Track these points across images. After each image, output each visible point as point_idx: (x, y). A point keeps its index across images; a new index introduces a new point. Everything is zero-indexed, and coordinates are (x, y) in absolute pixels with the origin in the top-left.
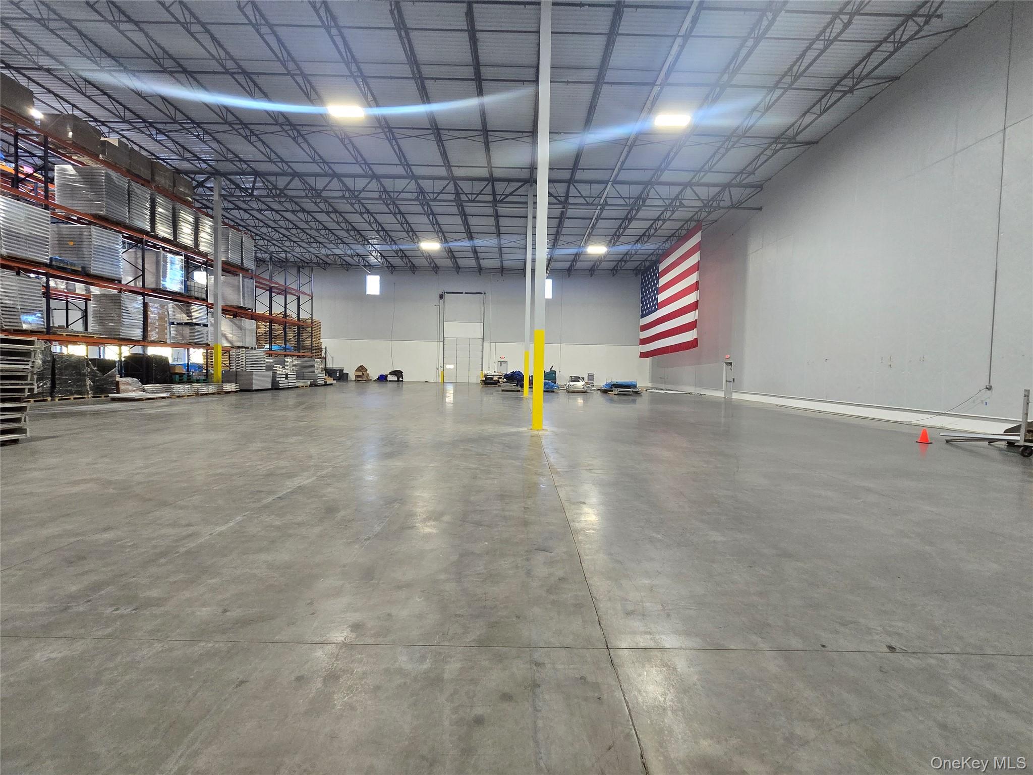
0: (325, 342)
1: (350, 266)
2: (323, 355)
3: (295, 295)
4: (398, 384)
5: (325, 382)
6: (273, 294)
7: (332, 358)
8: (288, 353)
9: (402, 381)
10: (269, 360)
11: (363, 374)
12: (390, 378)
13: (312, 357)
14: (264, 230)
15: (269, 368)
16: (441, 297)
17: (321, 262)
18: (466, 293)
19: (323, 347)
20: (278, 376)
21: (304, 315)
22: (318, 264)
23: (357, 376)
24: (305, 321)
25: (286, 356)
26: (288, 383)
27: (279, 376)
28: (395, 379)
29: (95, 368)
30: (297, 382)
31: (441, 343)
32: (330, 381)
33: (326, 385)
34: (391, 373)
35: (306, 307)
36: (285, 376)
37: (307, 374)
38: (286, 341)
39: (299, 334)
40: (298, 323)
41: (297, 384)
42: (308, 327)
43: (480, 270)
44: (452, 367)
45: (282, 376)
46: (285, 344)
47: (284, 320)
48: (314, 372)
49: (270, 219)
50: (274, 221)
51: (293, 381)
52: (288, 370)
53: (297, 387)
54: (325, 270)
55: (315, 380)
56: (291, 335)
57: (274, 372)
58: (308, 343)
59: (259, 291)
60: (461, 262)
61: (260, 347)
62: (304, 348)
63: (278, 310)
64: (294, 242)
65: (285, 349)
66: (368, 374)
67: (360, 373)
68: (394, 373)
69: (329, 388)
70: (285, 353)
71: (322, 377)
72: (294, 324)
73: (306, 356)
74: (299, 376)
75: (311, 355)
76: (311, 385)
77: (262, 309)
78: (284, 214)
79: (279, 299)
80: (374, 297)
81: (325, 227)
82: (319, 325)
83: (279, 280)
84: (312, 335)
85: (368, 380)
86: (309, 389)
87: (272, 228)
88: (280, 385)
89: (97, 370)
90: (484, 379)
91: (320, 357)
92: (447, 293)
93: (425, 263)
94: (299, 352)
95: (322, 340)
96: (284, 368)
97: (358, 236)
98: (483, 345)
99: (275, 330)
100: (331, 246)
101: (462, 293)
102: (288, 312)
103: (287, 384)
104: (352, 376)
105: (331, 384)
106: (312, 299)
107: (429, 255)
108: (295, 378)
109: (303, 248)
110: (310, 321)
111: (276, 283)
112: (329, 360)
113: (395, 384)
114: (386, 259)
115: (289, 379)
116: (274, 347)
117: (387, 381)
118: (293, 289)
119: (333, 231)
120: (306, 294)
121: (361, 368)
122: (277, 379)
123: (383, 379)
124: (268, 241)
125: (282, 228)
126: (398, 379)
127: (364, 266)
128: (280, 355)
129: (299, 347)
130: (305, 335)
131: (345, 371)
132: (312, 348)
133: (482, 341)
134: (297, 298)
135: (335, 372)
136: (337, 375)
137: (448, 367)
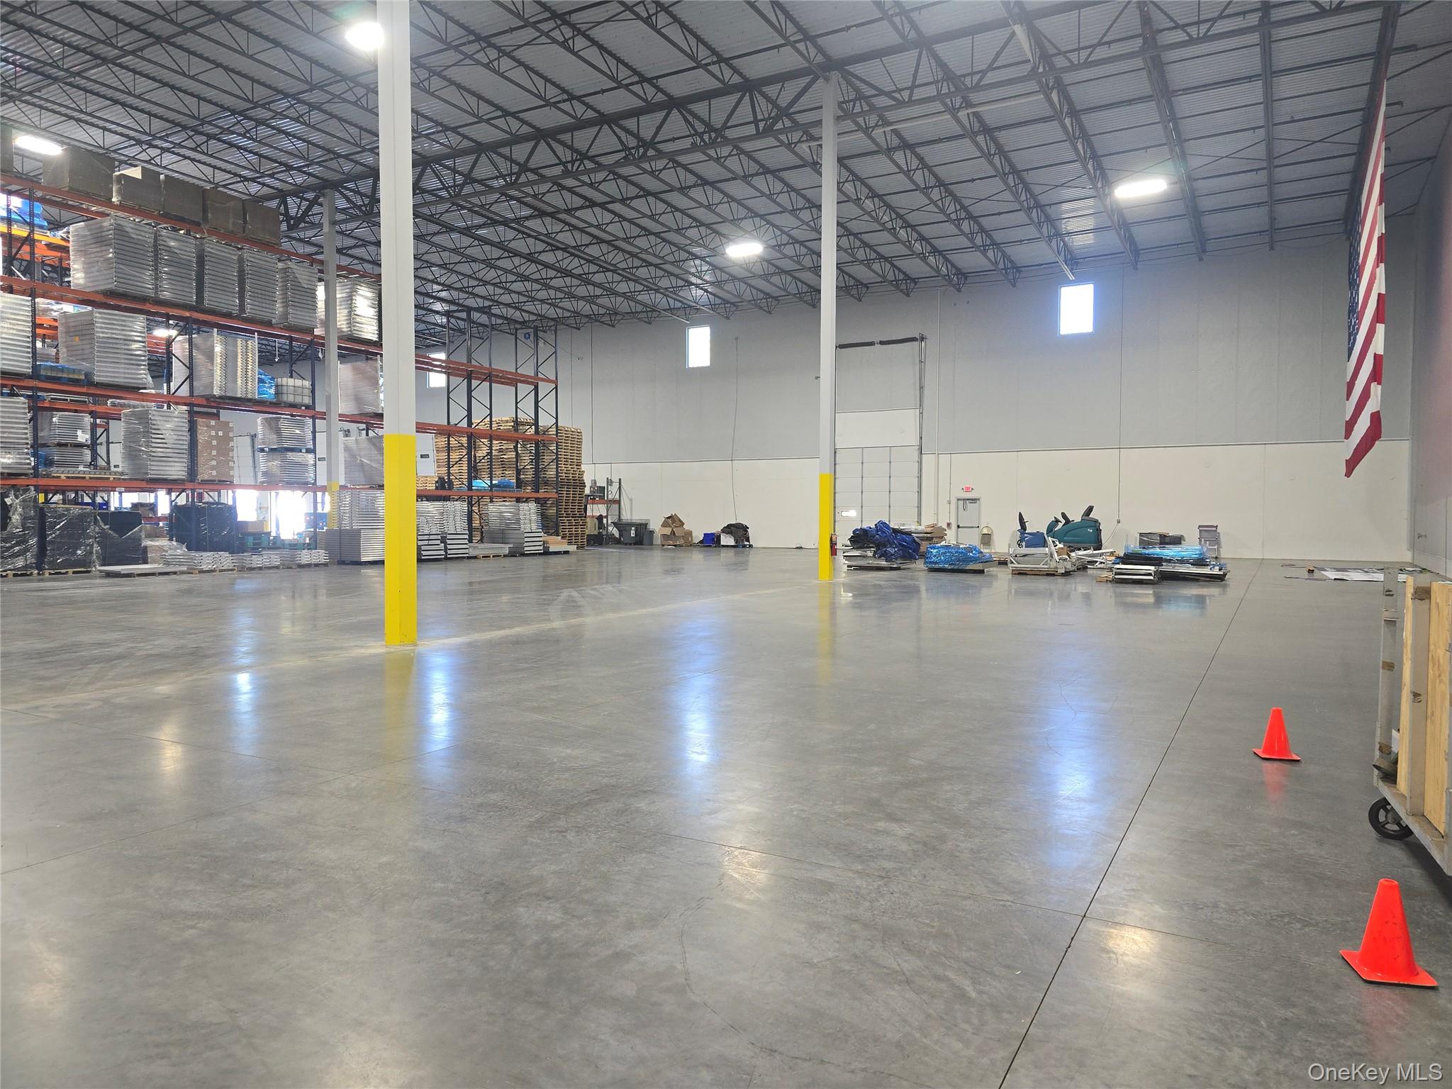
3: (532, 384)
4: (736, 554)
7: (631, 500)
9: (746, 544)
11: (676, 531)
12: (727, 540)
21: (544, 421)
24: (546, 431)
28: (734, 541)
29: (107, 526)
30: (472, 547)
33: (547, 553)
34: (724, 531)
35: (547, 404)
39: (537, 454)
40: (536, 434)
41: (472, 553)
42: (551, 441)
44: (854, 513)
51: (460, 546)
53: (475, 557)
56: (525, 459)
62: (546, 483)
66: (686, 532)
67: (671, 530)
68: (729, 529)
82: (575, 439)
84: (557, 458)
85: (687, 543)
89: (110, 529)
102: (521, 416)
106: (556, 388)
110: (553, 432)
113: (731, 552)
118: (528, 373)
120: (548, 380)
121: (672, 521)
123: (711, 541)
126: (739, 541)
129: (538, 481)
130: (546, 459)
131: (649, 526)
133: (916, 453)
134: (533, 387)
135: (628, 528)
136: (633, 535)
137: (844, 514)
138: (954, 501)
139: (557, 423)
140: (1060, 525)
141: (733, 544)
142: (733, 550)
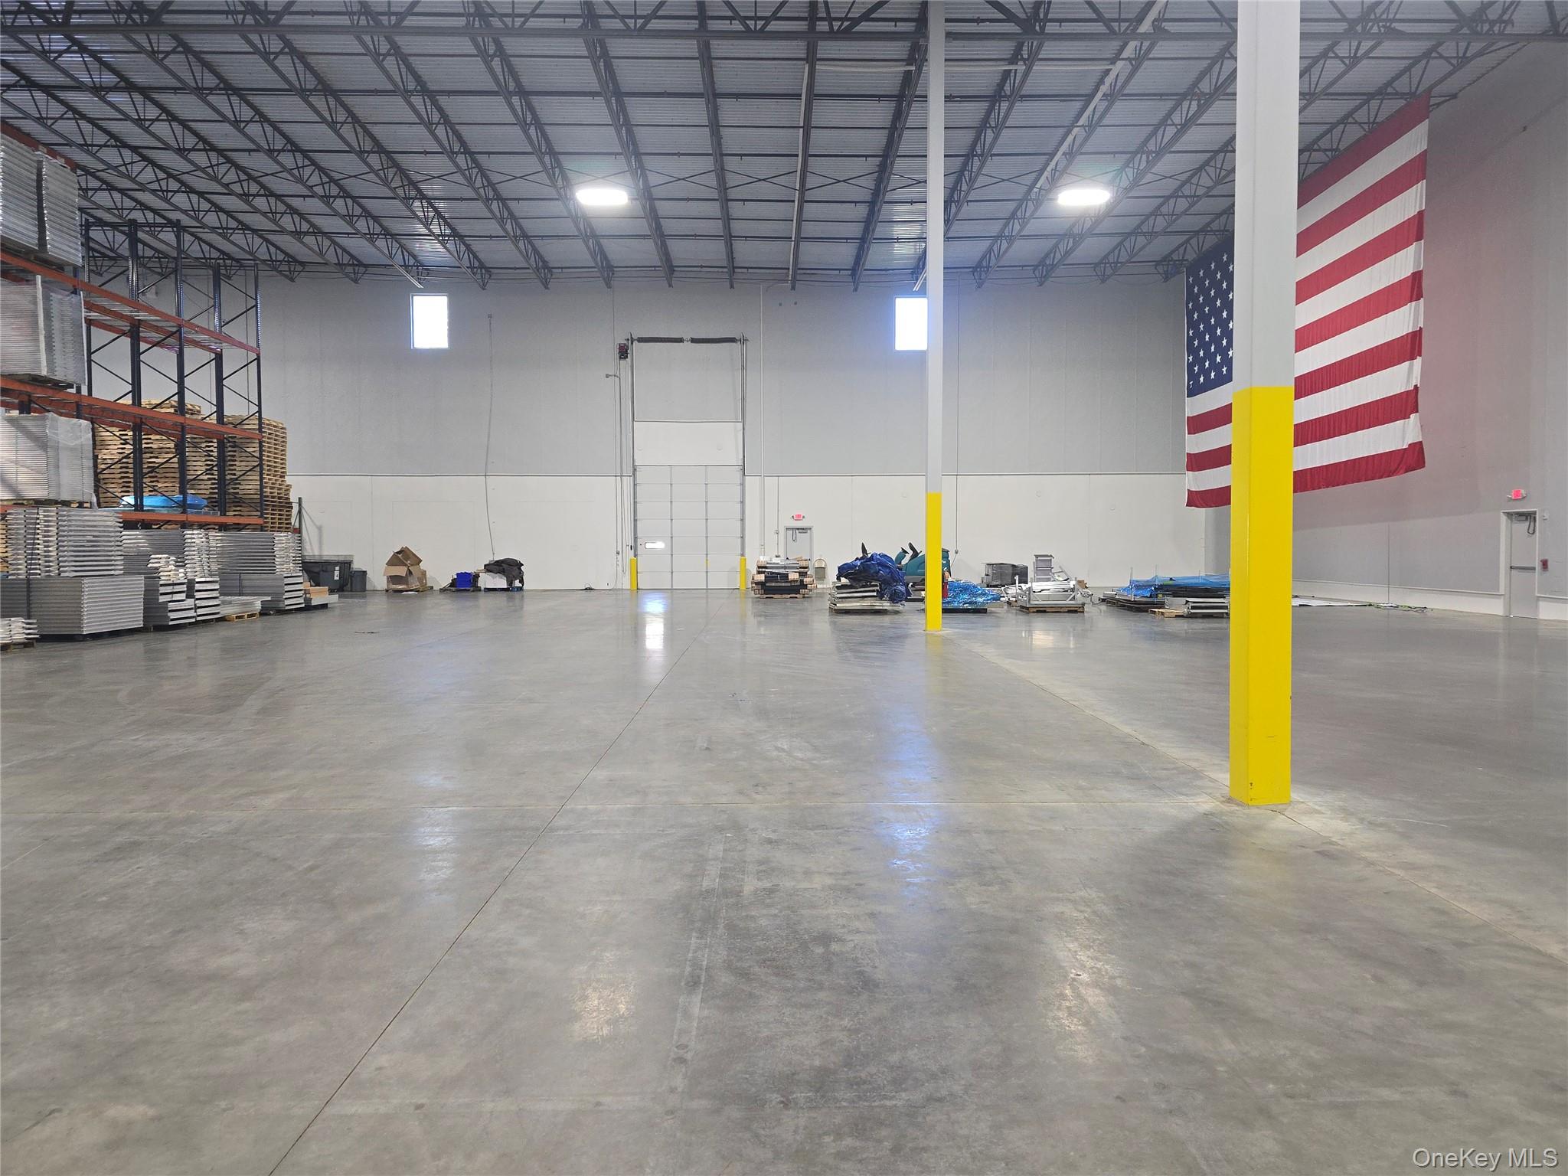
0: (299, 486)
1: (362, 269)
2: (294, 521)
3: (211, 350)
4: (509, 598)
5: (308, 601)
6: (143, 346)
7: (320, 528)
8: (192, 516)
9: (521, 589)
10: (135, 539)
11: (410, 573)
12: (487, 581)
13: (262, 529)
14: (111, 156)
15: (136, 564)
16: (623, 352)
17: (281, 257)
18: (693, 341)
19: (293, 498)
20: (162, 590)
21: (234, 408)
22: (273, 265)
23: (393, 579)
24: (238, 423)
25: (185, 525)
26: (197, 608)
27: (169, 589)
28: (501, 582)
30: (224, 603)
31: (628, 481)
32: (320, 596)
33: (309, 608)
34: (488, 568)
35: (239, 383)
36: (184, 588)
37: (252, 580)
38: (184, 485)
39: (223, 462)
40: (220, 428)
41: (224, 611)
42: (249, 439)
43: (732, 272)
44: (660, 545)
45: (177, 588)
46: (183, 491)
47: (180, 419)
48: (273, 571)
49: (127, 117)
50: (139, 122)
51: (210, 601)
52: (198, 569)
53: (223, 619)
54: (292, 280)
55: (278, 596)
56: (198, 466)
57: (152, 575)
58: (249, 486)
59: (100, 336)
60: (680, 250)
61: (103, 497)
62: (238, 501)
63: (157, 391)
64: (201, 194)
65: (184, 506)
66: (424, 573)
67: (401, 571)
68: (497, 566)
69: (317, 618)
70: (183, 517)
71: (297, 588)
72: (208, 434)
73: (244, 527)
74: (231, 584)
75: (260, 521)
76: (264, 613)
77: (109, 388)
78: (171, 101)
79: (160, 362)
80: (433, 356)
81: (293, 143)
82: (280, 436)
83: (161, 301)
84: (261, 465)
85: (425, 590)
86: (259, 624)
87: (134, 149)
88: (172, 615)
90: (762, 577)
91: (286, 527)
92: (641, 340)
93: (577, 252)
94: (223, 514)
95: (288, 480)
96: (181, 563)
97: (391, 172)
98: (743, 484)
99: (150, 450)
100: (312, 205)
101: (680, 340)
102: (190, 400)
103: (192, 613)
104: (378, 579)
105: (324, 606)
106: (258, 359)
107: (592, 229)
108: (215, 594)
109: (228, 213)
110: (253, 424)
111: (150, 310)
112: (309, 532)
113: (502, 598)
114: (468, 247)
115: (198, 595)
116: (149, 501)
117: (479, 589)
118: (204, 331)
119: (316, 156)
120: (241, 345)
121: (404, 557)
122: (162, 599)
123: (465, 583)
124: (122, 191)
125: (167, 147)
126: (510, 583)
127: (405, 266)
128: (167, 522)
129: (224, 498)
130: (240, 466)
131: (357, 566)
132: (262, 503)
133: (739, 474)
134: (213, 356)
135: (330, 568)
136: (336, 578)
137: (648, 546)
138: (782, 531)
139: (260, 412)
140: (908, 557)
141: (505, 586)
142: (505, 594)
